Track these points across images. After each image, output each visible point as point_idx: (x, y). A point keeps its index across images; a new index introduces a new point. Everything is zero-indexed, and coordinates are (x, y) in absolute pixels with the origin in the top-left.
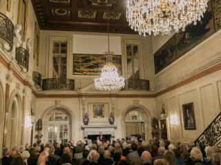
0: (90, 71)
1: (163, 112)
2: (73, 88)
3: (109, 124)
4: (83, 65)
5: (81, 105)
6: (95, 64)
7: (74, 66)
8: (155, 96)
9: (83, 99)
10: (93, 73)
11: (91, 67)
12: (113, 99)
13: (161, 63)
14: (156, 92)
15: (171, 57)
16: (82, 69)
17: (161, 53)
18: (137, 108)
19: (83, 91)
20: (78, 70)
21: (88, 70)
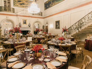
0: (21, 6)
1: (47, 23)
2: (14, 12)
3: (28, 27)
4: (17, 3)
5: (18, 19)
6: (23, 3)
7: (14, 3)
8: (44, 18)
9: (19, 17)
10: (22, 7)
11: (21, 4)
12: (30, 18)
13: (48, 6)
14: (44, 17)
15: (52, 4)
16: (17, 4)
17: (48, 2)
18: (38, 22)
19: (18, 14)
20: (16, 4)
21: (20, 5)
